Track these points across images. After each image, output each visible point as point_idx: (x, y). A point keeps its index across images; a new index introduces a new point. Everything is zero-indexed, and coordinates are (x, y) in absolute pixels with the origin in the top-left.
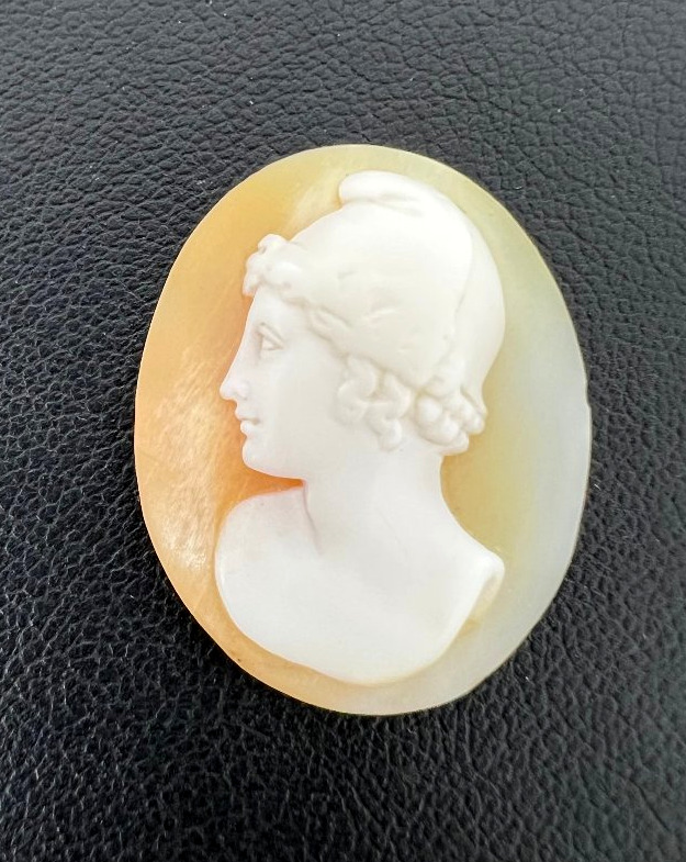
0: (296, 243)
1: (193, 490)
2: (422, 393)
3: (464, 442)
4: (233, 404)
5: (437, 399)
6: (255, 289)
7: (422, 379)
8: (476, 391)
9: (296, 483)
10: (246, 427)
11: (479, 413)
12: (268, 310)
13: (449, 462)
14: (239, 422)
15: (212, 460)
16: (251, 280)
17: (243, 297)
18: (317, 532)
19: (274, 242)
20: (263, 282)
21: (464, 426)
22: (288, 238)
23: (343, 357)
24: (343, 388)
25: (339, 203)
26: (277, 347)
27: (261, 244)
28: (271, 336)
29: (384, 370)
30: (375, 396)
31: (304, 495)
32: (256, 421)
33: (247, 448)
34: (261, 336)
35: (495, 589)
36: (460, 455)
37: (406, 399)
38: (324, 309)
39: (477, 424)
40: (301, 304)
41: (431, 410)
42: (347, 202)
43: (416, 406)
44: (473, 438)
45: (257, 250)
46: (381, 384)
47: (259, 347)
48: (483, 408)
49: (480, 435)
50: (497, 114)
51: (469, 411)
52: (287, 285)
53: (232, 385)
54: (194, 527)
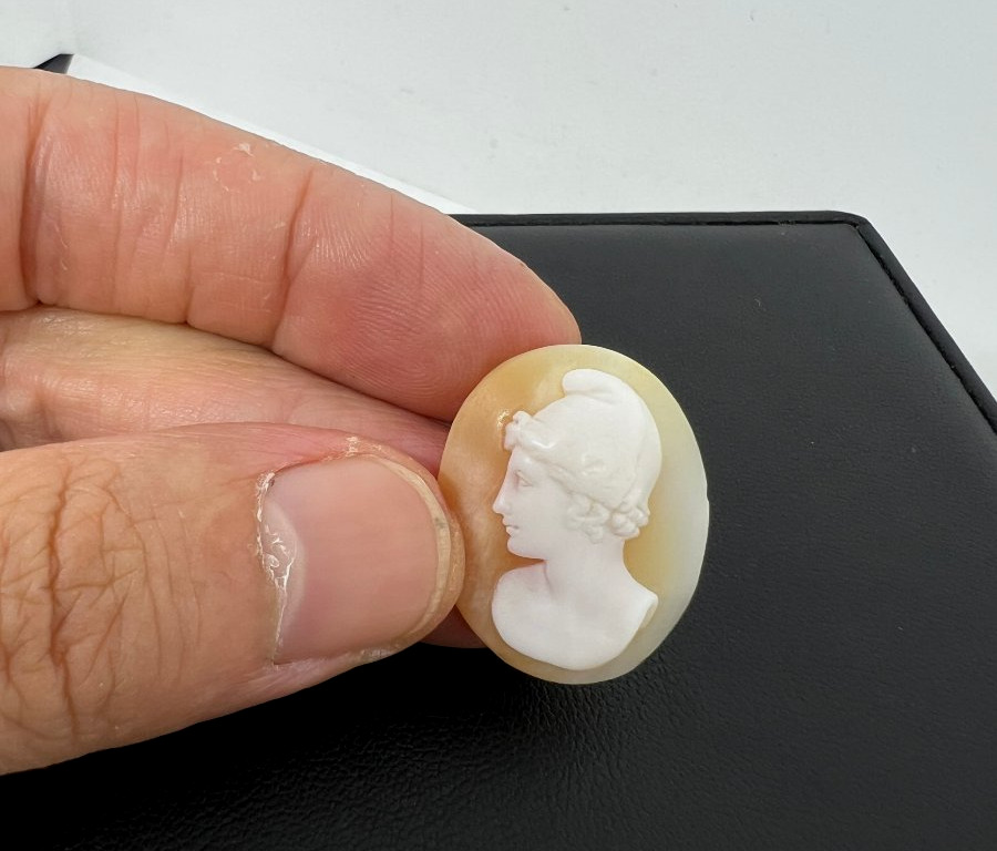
0: (537, 420)
2: (614, 511)
3: (638, 531)
4: (501, 516)
5: (624, 513)
6: (513, 446)
7: (615, 505)
8: (645, 505)
10: (509, 530)
11: (646, 516)
13: (628, 543)
14: (505, 527)
16: (509, 441)
17: (504, 450)
18: (553, 587)
19: (523, 417)
21: (637, 524)
22: (532, 414)
23: (570, 493)
24: (570, 510)
25: (563, 394)
26: (528, 485)
27: (515, 417)
28: (524, 477)
29: (594, 500)
30: (588, 514)
31: (545, 568)
32: (516, 527)
33: (510, 543)
34: (518, 477)
35: (653, 612)
36: (635, 539)
37: (605, 515)
39: (645, 521)
40: (544, 461)
41: (620, 519)
42: (570, 393)
43: (611, 517)
45: (512, 421)
46: (592, 507)
47: (517, 483)
48: (648, 512)
49: (647, 526)
51: (641, 516)
53: (501, 504)
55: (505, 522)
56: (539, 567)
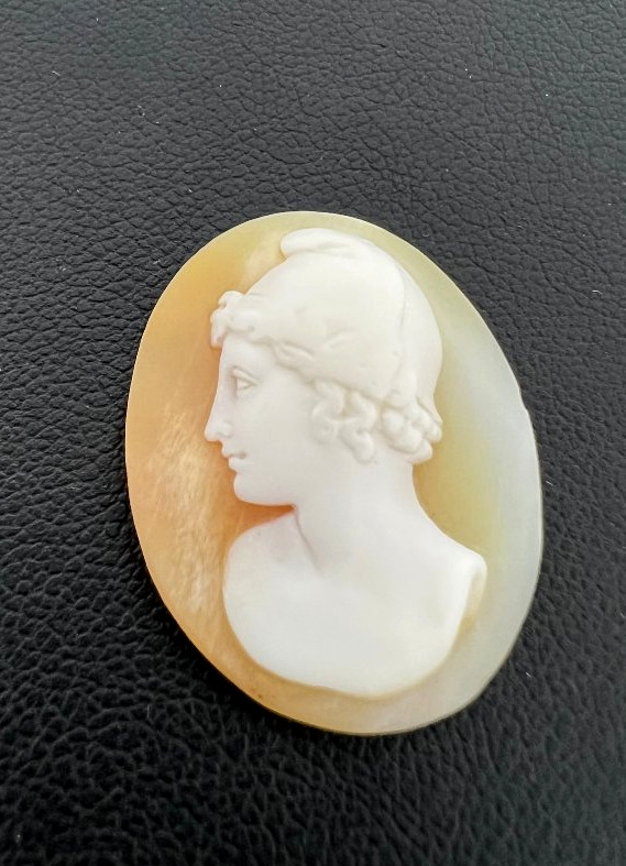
0: (252, 295)
1: (193, 533)
2: (385, 406)
4: (219, 444)
5: (398, 410)
6: (222, 339)
8: (429, 402)
9: (287, 509)
10: (234, 463)
11: (436, 421)
12: (237, 353)
13: (422, 473)
14: (226, 460)
15: (207, 500)
16: (217, 333)
17: (212, 348)
19: (232, 297)
20: (229, 331)
21: (425, 435)
22: (244, 292)
23: (310, 382)
24: (316, 411)
25: (282, 257)
26: (251, 384)
27: (221, 301)
28: (244, 375)
29: (349, 388)
30: (344, 414)
31: (297, 519)
32: (242, 456)
33: (238, 483)
34: (235, 379)
35: (482, 585)
37: (372, 413)
38: (288, 343)
39: (436, 432)
40: (266, 343)
41: (395, 421)
42: (290, 254)
43: (382, 419)
44: (435, 445)
45: (217, 307)
46: (348, 402)
47: (235, 388)
49: (441, 442)
50: (398, 179)
51: (426, 419)
52: (252, 329)
53: (216, 427)
54: (198, 568)
55: (226, 451)
56: (288, 520)
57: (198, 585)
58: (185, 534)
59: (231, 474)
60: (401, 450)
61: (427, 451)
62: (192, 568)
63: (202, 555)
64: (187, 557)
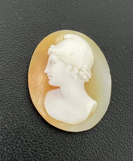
0: (56, 46)
1: (40, 90)
5: (83, 71)
10: (49, 78)
11: (90, 75)
15: (43, 84)
16: (49, 52)
20: (51, 52)
21: (88, 77)
24: (66, 69)
27: (50, 46)
28: (53, 61)
29: (73, 66)
30: (72, 71)
31: (60, 90)
34: (51, 62)
37: (77, 71)
39: (90, 77)
41: (81, 73)
43: (79, 73)
44: (90, 79)
47: (51, 64)
51: (88, 74)
54: (40, 96)
55: (48, 75)
57: (40, 99)
58: (38, 90)
59: (48, 80)
60: (82, 79)
61: (88, 80)
62: (39, 96)
63: (41, 94)
64: (38, 94)
